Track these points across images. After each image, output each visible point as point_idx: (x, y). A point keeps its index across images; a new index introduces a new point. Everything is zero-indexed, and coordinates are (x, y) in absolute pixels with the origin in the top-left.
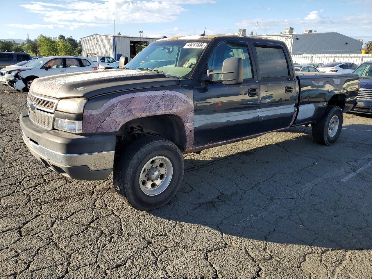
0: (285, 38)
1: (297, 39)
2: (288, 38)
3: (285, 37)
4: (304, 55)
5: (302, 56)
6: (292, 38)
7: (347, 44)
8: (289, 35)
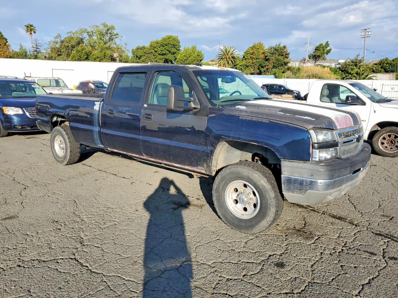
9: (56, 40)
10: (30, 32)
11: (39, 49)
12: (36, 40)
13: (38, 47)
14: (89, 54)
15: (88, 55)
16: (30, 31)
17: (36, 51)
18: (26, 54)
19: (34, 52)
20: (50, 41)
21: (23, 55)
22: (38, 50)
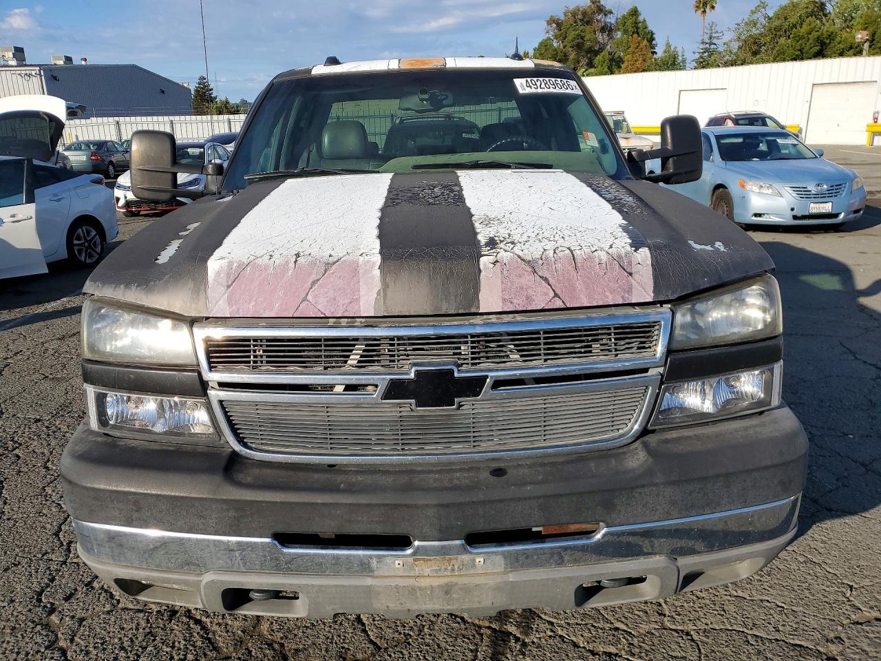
0: (19, 74)
1: (55, 78)
2: (29, 75)
3: (18, 72)
4: (94, 119)
5: (88, 121)
6: (40, 75)
7: (163, 92)
8: (16, 66)
9: (755, 17)
10: (702, 10)
11: (715, 44)
12: (712, 25)
13: (714, 41)
14: (828, 41)
15: (825, 43)
16: (703, 5)
17: (706, 50)
18: (674, 61)
19: (702, 53)
20: (739, 22)
21: (668, 63)
22: (713, 46)
